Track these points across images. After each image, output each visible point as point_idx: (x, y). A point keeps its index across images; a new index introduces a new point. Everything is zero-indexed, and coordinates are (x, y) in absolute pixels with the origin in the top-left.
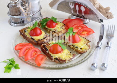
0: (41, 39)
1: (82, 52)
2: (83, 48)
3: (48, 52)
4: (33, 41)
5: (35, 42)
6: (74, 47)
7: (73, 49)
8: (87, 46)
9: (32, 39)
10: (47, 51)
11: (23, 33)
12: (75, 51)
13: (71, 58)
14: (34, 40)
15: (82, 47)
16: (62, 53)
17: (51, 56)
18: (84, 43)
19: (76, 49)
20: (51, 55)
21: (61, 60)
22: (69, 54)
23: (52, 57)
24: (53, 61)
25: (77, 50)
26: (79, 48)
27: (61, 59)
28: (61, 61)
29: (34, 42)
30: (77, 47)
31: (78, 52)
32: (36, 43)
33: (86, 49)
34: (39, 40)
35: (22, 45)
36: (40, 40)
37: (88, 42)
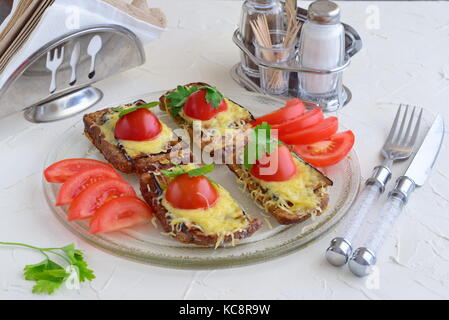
0: (152, 155)
1: (288, 217)
2: (297, 204)
3: (161, 200)
4: (120, 155)
5: (125, 161)
6: (265, 196)
7: (261, 204)
8: (314, 196)
9: (120, 148)
10: (157, 195)
11: (94, 124)
12: (267, 211)
13: (238, 232)
14: (124, 152)
15: (294, 199)
16: (211, 210)
17: (167, 214)
18: (306, 187)
19: (271, 202)
20: (166, 211)
21: (199, 233)
22: (236, 215)
23: (169, 217)
24: (172, 233)
25: (273, 206)
26: (282, 200)
27: (199, 230)
28: (200, 236)
29: (121, 158)
30: (275, 198)
31: (275, 216)
32: (129, 164)
33: (306, 208)
34: (144, 156)
35: (76, 166)
36: (147, 157)
37: (323, 183)
